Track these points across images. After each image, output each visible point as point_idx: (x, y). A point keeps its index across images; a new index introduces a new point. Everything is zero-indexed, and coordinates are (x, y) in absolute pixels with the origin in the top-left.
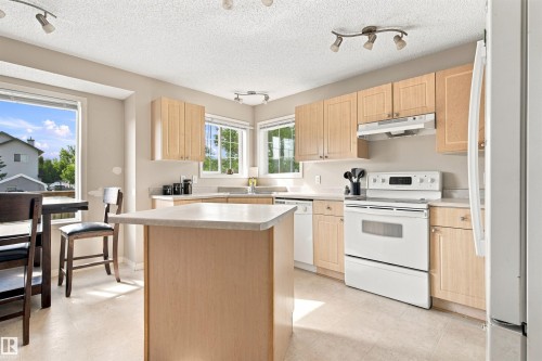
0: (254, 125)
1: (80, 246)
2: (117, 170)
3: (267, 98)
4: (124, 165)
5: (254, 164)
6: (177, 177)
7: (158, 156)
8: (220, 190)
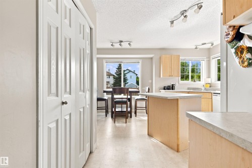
0: (209, 58)
1: (139, 104)
2: (150, 81)
3: (212, 44)
4: (152, 80)
5: (209, 77)
6: (169, 83)
7: (162, 76)
8: (188, 89)
